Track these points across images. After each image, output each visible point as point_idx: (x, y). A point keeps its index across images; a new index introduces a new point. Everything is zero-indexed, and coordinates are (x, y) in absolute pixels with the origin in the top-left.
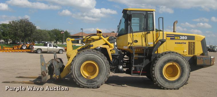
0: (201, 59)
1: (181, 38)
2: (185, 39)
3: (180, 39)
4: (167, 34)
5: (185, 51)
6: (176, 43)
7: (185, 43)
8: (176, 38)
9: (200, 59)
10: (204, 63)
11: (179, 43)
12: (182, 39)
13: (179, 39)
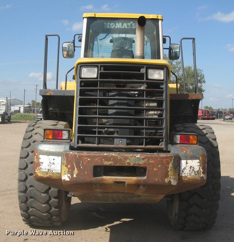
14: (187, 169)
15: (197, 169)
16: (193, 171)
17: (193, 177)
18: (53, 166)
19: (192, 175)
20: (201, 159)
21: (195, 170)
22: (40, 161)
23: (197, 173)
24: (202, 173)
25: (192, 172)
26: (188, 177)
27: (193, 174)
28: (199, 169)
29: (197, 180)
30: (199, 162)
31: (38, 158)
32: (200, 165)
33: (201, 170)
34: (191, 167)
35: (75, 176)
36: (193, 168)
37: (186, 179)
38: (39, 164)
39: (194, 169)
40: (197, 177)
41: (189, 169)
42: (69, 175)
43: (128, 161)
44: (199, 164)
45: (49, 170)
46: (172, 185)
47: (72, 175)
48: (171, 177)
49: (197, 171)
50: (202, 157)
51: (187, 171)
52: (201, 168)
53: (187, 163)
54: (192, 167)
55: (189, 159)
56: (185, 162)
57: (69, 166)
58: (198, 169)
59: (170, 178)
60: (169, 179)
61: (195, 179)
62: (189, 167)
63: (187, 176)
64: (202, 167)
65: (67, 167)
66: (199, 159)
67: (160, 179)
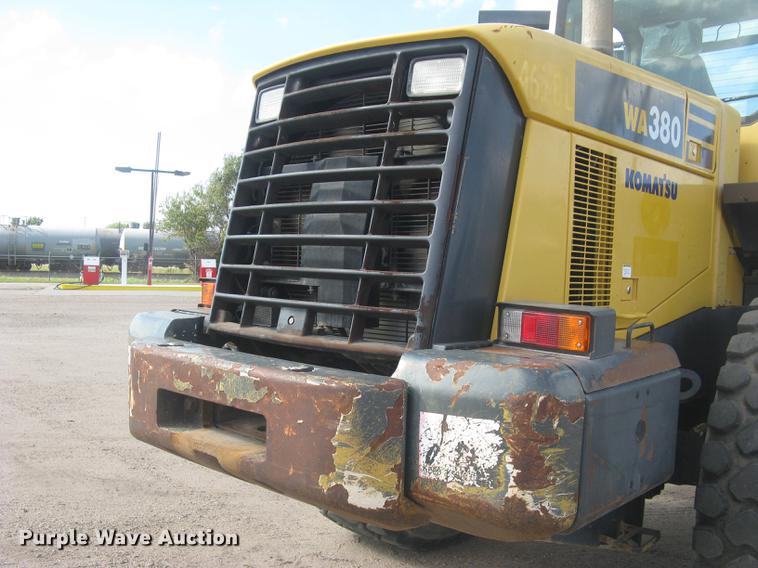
14: (446, 452)
15: (488, 458)
16: (471, 468)
17: (473, 491)
19: (466, 483)
20: (510, 420)
21: (480, 462)
23: (491, 478)
24: (512, 483)
25: (467, 469)
26: (449, 486)
27: (470, 480)
28: (500, 461)
29: (489, 509)
30: (497, 433)
32: (503, 446)
33: (510, 467)
34: (461, 446)
36: (473, 451)
37: (441, 496)
39: (474, 457)
40: (489, 495)
41: (455, 455)
43: (222, 388)
44: (497, 440)
46: (352, 506)
48: (347, 473)
49: (489, 470)
50: (512, 411)
51: (445, 461)
52: (508, 459)
53: (445, 427)
54: (466, 448)
55: (455, 413)
56: (439, 423)
58: (494, 461)
59: (341, 477)
60: (336, 479)
61: (479, 503)
62: (454, 445)
63: (444, 484)
64: (513, 456)
66: (501, 419)
67: (301, 473)
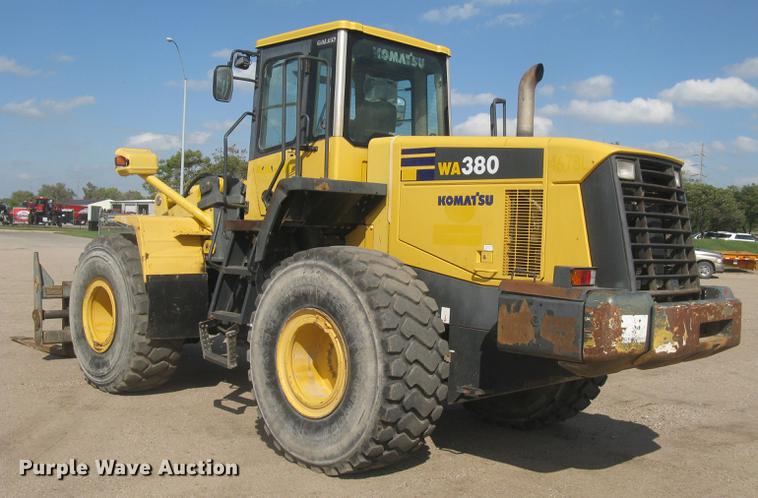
0: (524, 307)
1: (469, 165)
2: (486, 175)
3: (462, 177)
4: (404, 152)
5: (488, 248)
6: (441, 201)
7: (489, 201)
8: (444, 169)
9: (517, 309)
10: (537, 336)
11: (458, 201)
12: (473, 176)
13: (456, 177)
18: (638, 331)
22: (623, 325)
31: (619, 321)
35: (684, 343)
38: (619, 332)
42: (676, 343)
45: (632, 340)
47: (680, 343)
57: (676, 329)
65: (672, 331)
